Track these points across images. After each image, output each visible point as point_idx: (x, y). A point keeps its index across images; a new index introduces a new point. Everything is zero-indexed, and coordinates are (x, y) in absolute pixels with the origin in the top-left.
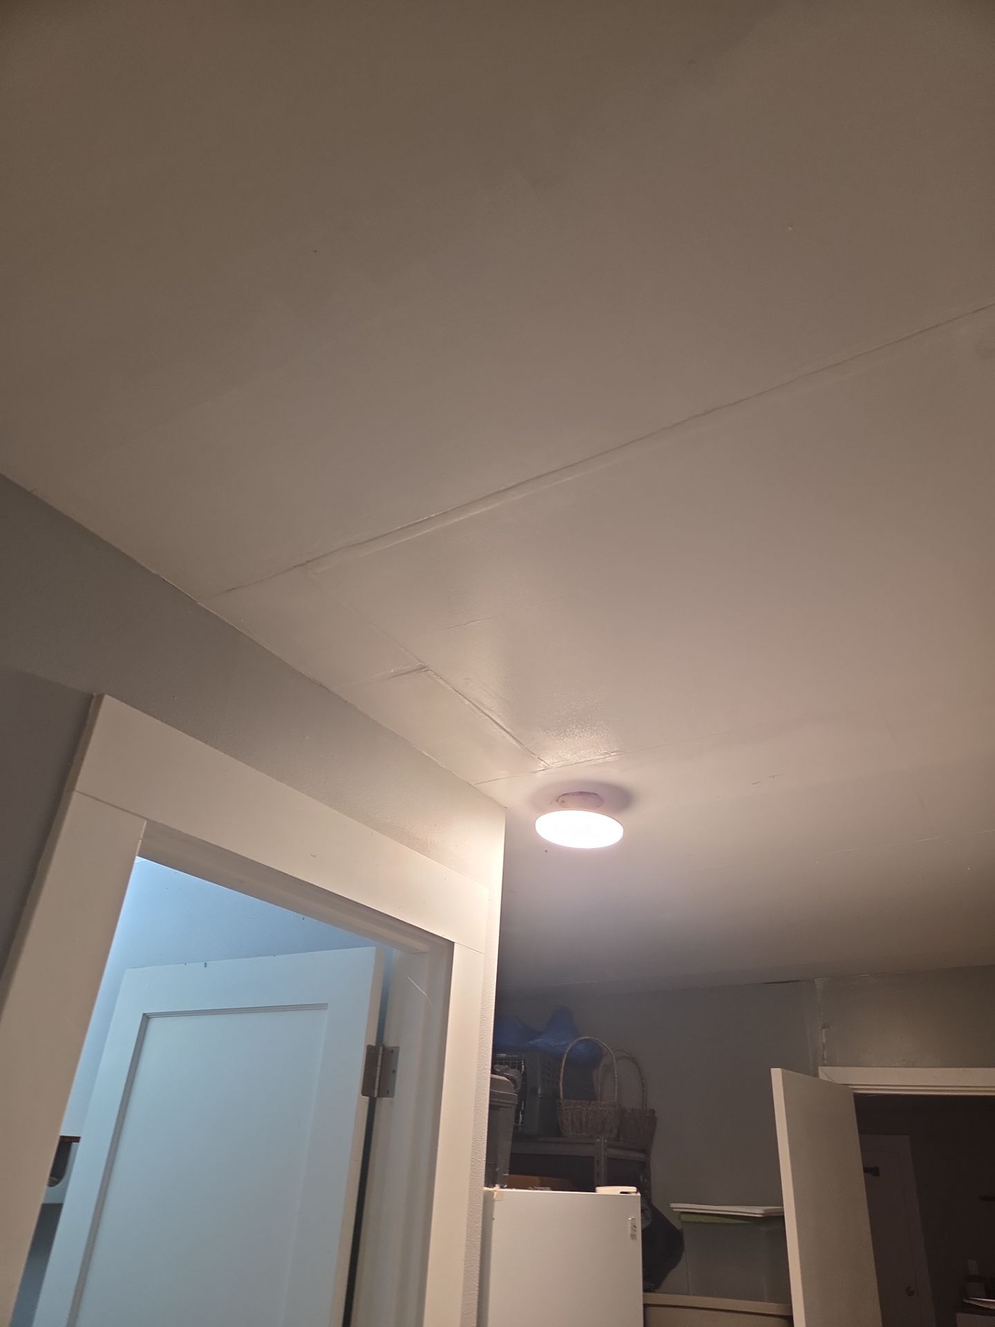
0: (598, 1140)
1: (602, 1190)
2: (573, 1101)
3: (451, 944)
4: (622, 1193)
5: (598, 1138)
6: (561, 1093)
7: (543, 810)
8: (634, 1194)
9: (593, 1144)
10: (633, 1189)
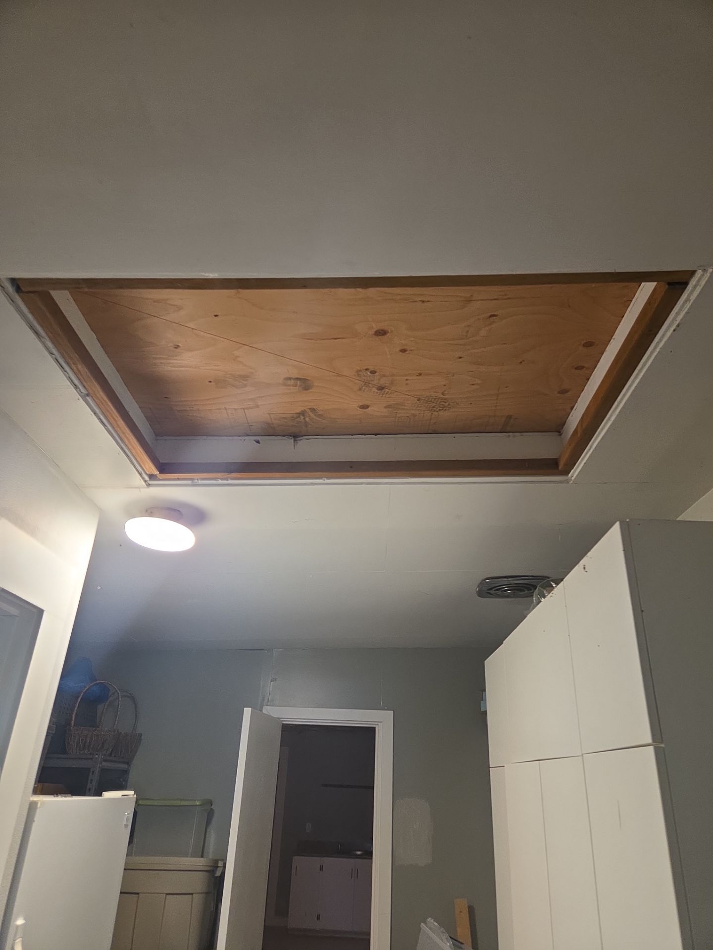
0: (97, 756)
1: (107, 795)
2: (82, 727)
3: (41, 612)
4: (123, 796)
5: (97, 754)
6: (73, 722)
7: (132, 516)
8: (132, 796)
9: (92, 759)
10: (132, 792)
